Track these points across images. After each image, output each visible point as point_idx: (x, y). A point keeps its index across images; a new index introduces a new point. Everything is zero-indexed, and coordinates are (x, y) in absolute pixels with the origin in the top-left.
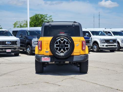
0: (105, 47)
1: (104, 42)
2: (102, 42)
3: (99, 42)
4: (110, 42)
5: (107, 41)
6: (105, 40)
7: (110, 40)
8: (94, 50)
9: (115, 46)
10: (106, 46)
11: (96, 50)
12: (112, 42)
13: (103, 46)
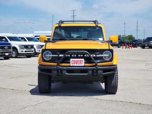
0: (24, 52)
1: (23, 48)
2: (22, 48)
3: (18, 48)
4: (28, 48)
5: (26, 47)
6: (24, 46)
7: (28, 46)
8: (13, 56)
9: (33, 51)
10: (26, 51)
11: (14, 56)
12: (31, 48)
13: (23, 51)
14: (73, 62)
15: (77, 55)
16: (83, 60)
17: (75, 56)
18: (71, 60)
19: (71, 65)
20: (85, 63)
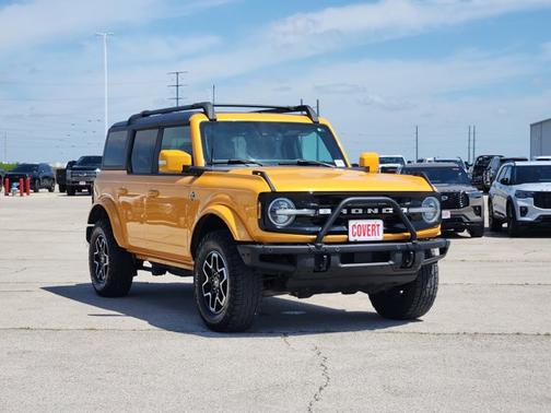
14: (355, 230)
15: (365, 209)
16: (380, 222)
17: (360, 211)
18: (351, 223)
19: (352, 239)
20: (385, 232)
